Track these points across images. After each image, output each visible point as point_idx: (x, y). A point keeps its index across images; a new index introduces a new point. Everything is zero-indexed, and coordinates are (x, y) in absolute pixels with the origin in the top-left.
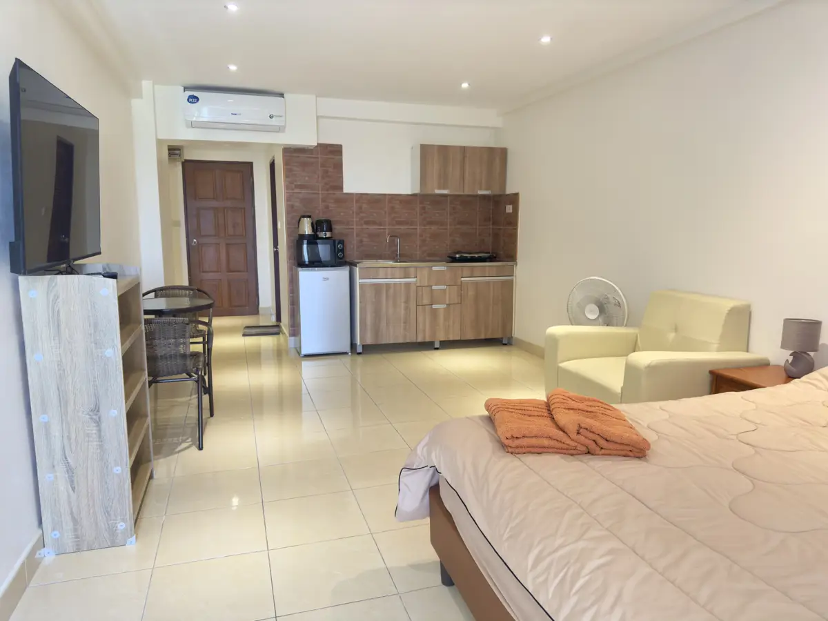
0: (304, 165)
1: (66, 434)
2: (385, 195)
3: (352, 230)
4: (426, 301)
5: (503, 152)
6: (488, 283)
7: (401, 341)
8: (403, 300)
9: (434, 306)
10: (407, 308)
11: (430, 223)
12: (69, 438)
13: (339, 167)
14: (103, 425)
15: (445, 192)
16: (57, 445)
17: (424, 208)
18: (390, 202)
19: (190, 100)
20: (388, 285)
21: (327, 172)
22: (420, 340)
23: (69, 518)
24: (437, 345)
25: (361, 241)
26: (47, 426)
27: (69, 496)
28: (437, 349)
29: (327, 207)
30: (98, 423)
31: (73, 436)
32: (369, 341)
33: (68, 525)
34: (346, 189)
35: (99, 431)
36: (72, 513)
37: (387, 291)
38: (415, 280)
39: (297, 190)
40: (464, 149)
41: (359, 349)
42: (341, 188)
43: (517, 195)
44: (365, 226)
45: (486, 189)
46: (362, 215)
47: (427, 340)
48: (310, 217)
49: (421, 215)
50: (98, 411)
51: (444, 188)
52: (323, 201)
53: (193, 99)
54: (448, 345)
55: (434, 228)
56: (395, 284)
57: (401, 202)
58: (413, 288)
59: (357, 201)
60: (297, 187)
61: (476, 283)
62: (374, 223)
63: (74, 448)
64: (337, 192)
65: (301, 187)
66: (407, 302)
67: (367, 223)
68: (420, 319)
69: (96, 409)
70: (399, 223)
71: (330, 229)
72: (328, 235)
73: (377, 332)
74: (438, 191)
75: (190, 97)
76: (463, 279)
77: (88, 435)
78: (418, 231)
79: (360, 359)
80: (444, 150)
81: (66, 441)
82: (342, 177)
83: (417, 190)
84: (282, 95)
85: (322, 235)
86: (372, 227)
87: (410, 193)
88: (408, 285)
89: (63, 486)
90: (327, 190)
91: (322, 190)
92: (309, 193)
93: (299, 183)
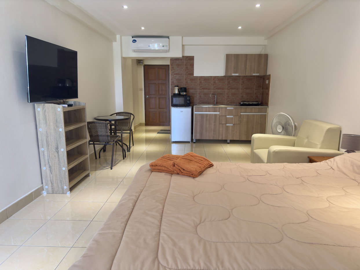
0: (178, 65)
1: (49, 155)
2: (211, 77)
3: (196, 92)
4: (223, 122)
5: (266, 56)
6: (254, 115)
7: (212, 138)
8: (213, 121)
9: (227, 125)
10: (215, 125)
11: (232, 88)
12: (50, 157)
13: (192, 65)
14: (60, 153)
15: (237, 75)
16: (46, 157)
17: (229, 82)
18: (214, 79)
19: (133, 41)
20: (207, 115)
21: (187, 68)
22: (220, 139)
23: (50, 182)
24: (228, 141)
25: (200, 96)
26: (43, 152)
27: (50, 175)
28: (228, 143)
29: (187, 82)
30: (58, 152)
31: (51, 156)
32: (198, 138)
33: (50, 185)
34: (195, 75)
35: (58, 155)
36: (51, 181)
37: (206, 117)
38: (219, 113)
39: (175, 76)
40: (246, 55)
41: (194, 141)
42: (193, 74)
43: (270, 75)
44: (202, 90)
45: (257, 73)
46: (201, 85)
47: (224, 139)
48: (178, 86)
49: (227, 85)
50: (58, 149)
51: (236, 73)
52: (186, 79)
53: (134, 41)
54: (233, 142)
55: (233, 91)
56: (210, 115)
57: (218, 79)
58: (218, 116)
59: (200, 80)
60: (175, 74)
61: (248, 115)
62: (207, 89)
63: (51, 160)
64: (191, 76)
65: (176, 74)
66: (215, 122)
67: (204, 89)
68: (221, 129)
69: (57, 148)
70: (217, 89)
71: (186, 92)
72: (184, 93)
73: (201, 134)
74: (233, 75)
75: (133, 40)
76: (241, 113)
77: (55, 156)
78: (226, 92)
79: (194, 145)
80: (237, 56)
81: (49, 157)
82: (194, 70)
84: (168, 37)
85: (182, 93)
86: (205, 91)
87: (223, 75)
88: (216, 115)
89: (48, 172)
90: (187, 75)
91: (185, 75)
92: (180, 77)
93: (176, 73)
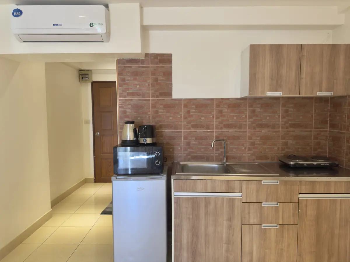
0: (136, 74)
2: (212, 100)
3: (178, 134)
4: (253, 220)
8: (225, 217)
9: (263, 226)
10: (230, 227)
13: (168, 74)
15: (279, 94)
17: (254, 111)
18: (218, 106)
19: (15, 13)
21: (156, 80)
25: (188, 144)
29: (157, 112)
34: (175, 96)
37: (206, 207)
38: (240, 195)
39: (128, 98)
42: (170, 94)
44: (192, 130)
45: (328, 90)
46: (190, 119)
48: (132, 123)
49: (250, 117)
51: (276, 90)
52: (154, 106)
53: (17, 13)
56: (216, 199)
57: (229, 106)
59: (186, 106)
60: (129, 94)
62: (202, 127)
64: (166, 99)
65: (132, 94)
66: (230, 219)
67: (196, 126)
70: (228, 126)
71: (152, 136)
72: (149, 140)
74: (269, 94)
75: (15, 11)
76: (301, 196)
78: (247, 134)
82: (172, 84)
83: (246, 94)
85: (142, 141)
86: (200, 131)
87: (239, 96)
88: (231, 201)
90: (157, 97)
91: (153, 96)
92: (140, 100)
93: (131, 91)
